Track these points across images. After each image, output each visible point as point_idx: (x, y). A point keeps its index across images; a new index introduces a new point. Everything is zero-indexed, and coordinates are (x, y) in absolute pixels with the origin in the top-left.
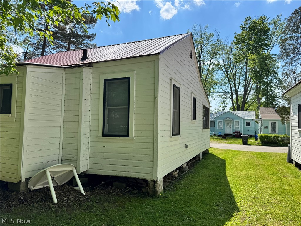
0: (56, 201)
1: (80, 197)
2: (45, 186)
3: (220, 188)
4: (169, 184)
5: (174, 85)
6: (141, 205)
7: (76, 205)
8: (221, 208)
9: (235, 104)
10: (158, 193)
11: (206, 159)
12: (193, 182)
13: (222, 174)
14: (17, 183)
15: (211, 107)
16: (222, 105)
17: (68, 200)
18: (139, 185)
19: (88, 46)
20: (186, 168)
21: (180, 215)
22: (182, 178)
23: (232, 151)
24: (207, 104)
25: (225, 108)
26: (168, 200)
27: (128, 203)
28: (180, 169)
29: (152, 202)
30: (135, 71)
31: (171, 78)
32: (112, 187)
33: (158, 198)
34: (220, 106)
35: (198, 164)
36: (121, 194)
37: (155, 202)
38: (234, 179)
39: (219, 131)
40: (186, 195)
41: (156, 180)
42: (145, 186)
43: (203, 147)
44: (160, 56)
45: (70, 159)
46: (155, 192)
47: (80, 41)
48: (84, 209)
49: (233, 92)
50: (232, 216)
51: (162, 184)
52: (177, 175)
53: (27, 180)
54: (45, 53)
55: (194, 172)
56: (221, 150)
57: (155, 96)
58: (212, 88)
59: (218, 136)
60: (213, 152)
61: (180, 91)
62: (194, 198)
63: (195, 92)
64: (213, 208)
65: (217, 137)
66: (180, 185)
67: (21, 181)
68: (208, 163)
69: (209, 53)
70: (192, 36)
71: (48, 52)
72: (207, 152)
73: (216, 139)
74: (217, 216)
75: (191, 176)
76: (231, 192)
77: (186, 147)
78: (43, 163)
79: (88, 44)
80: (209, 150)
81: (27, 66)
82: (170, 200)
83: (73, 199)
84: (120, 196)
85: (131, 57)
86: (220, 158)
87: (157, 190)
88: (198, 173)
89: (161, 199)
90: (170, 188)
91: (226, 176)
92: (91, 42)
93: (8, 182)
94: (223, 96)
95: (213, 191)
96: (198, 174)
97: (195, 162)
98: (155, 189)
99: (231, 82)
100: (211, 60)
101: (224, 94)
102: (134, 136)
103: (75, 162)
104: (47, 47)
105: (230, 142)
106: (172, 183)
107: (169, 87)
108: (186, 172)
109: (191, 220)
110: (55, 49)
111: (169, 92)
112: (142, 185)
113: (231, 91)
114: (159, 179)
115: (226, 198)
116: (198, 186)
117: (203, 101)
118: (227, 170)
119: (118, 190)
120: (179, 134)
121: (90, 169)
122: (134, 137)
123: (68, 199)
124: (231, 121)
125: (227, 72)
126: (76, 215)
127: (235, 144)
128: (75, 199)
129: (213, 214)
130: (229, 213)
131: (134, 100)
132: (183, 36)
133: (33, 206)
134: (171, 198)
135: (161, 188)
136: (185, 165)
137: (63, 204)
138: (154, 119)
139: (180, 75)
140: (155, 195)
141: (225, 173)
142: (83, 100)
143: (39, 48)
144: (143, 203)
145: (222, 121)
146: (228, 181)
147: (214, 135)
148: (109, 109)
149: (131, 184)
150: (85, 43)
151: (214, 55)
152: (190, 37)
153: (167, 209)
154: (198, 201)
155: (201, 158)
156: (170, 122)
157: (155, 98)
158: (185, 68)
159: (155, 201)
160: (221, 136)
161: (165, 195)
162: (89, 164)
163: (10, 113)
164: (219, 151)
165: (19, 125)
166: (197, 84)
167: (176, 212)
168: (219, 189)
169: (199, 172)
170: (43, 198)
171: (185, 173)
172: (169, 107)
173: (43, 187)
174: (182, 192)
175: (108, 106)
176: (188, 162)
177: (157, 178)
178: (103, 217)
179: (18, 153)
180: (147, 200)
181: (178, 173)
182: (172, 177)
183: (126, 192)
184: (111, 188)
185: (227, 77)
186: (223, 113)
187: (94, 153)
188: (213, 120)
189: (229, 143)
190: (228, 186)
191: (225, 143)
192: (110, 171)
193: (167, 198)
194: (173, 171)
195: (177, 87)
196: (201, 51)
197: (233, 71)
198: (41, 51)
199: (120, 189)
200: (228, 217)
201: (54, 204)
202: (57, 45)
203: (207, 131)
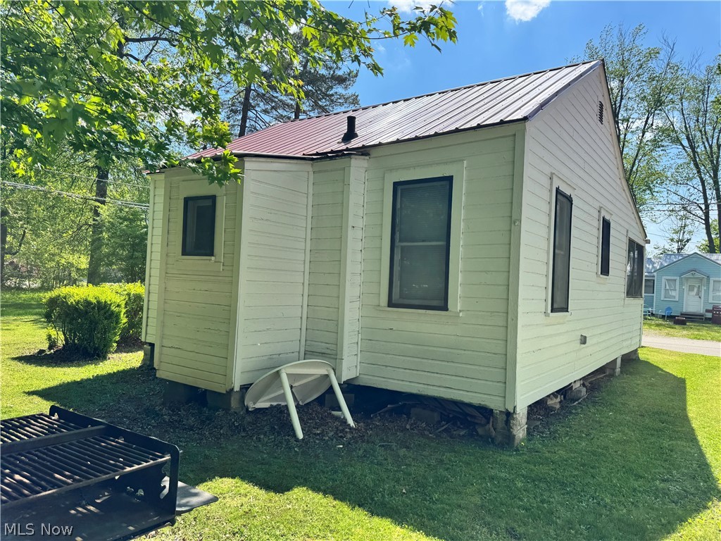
0: (300, 435)
1: (347, 432)
2: (275, 404)
3: (670, 443)
4: (538, 423)
5: (557, 189)
6: (478, 462)
7: (341, 446)
8: (674, 488)
9: (717, 234)
10: (517, 441)
11: (631, 374)
12: (598, 425)
13: (676, 412)
14: (225, 392)
15: (648, 242)
16: (675, 237)
17: (324, 436)
18: (469, 419)
19: (339, 101)
20: (580, 391)
21: (572, 492)
22: (571, 413)
23: (703, 358)
24: (640, 235)
25: (685, 245)
26: (540, 458)
27: (448, 454)
28: (565, 392)
29: (504, 458)
30: (465, 162)
31: (552, 174)
32: (409, 417)
33: (517, 450)
34: (672, 240)
35: (609, 384)
36: (430, 435)
37: (512, 459)
38: (709, 427)
39: (668, 306)
40: (585, 451)
41: (512, 411)
42: (483, 422)
43: (625, 344)
44: (528, 124)
45: (323, 351)
46: (510, 437)
47: (323, 89)
48: (358, 457)
49: (709, 202)
50: (706, 508)
51: (524, 421)
52: (558, 406)
53: (245, 388)
54: (248, 120)
55: (601, 401)
56: (672, 353)
57: (513, 219)
58: (648, 192)
59: (663, 317)
60: (649, 357)
61: (572, 204)
62: (604, 459)
63: (610, 206)
64: (654, 486)
65: (661, 321)
66: (568, 429)
67: (233, 389)
68: (638, 385)
69: (644, 99)
70: (604, 66)
71: (254, 119)
72: (634, 358)
73: (658, 325)
74: (665, 504)
75: (592, 410)
76: (702, 455)
77: (584, 340)
78: (271, 357)
79: (340, 95)
80: (640, 351)
81: (246, 159)
82: (546, 458)
83: (332, 433)
84: (429, 438)
85: (457, 130)
86: (670, 374)
87: (514, 433)
88: (612, 404)
89: (523, 454)
90: (543, 433)
91: (687, 416)
92: (347, 92)
93: (206, 390)
94: (680, 213)
95: (653, 448)
96: (612, 407)
97: (602, 378)
98: (509, 430)
99: (705, 174)
100: (648, 118)
101: (683, 208)
102: (459, 309)
103: (333, 358)
104: (253, 107)
105: (697, 335)
106: (547, 424)
107: (546, 195)
108: (580, 401)
109: (599, 504)
110: (268, 113)
111: (545, 208)
112: (476, 421)
113: (706, 198)
114: (518, 410)
115: (689, 467)
116: (613, 433)
117: (627, 226)
118: (688, 403)
119: (424, 425)
120: (566, 309)
121: (361, 376)
122: (460, 311)
123: (322, 434)
124: (701, 280)
125: (693, 148)
126: (344, 466)
127: (712, 339)
128: (336, 433)
129: (656, 499)
130: (697, 499)
131: (462, 227)
132: (583, 68)
133: (259, 440)
134: (547, 455)
135: (523, 430)
136: (578, 385)
137: (315, 442)
138: (509, 272)
139: (572, 166)
140: (508, 444)
141: (684, 409)
142: (350, 228)
143: (235, 112)
144: (483, 458)
145: (675, 280)
146: (693, 430)
147: (653, 315)
148: (403, 248)
149: (451, 416)
150: (332, 95)
151: (657, 103)
152: (599, 70)
153: (541, 475)
154: (616, 466)
155: (618, 370)
156: (545, 279)
157: (513, 222)
158: (585, 147)
159: (511, 456)
160: (671, 318)
161: (532, 446)
162: (358, 363)
163: (212, 254)
164: (665, 356)
165: (230, 279)
166: (614, 185)
167: (563, 485)
168: (669, 445)
169: (613, 402)
170: (276, 427)
171: (579, 403)
172: (544, 244)
173: (271, 405)
174: (572, 443)
175: (400, 241)
176: (584, 379)
177: (515, 407)
178: (400, 475)
179: (226, 333)
180: (491, 452)
181: (560, 402)
182: (546, 409)
183: (440, 432)
184: (408, 420)
185: (695, 161)
186: (680, 258)
187: (370, 342)
188: (651, 275)
189: (695, 338)
190: (693, 439)
191: (683, 336)
192: (404, 383)
193: (537, 454)
194: (548, 396)
195: (564, 195)
196: (622, 96)
197: (711, 147)
198: (240, 117)
199: (427, 425)
200: (693, 508)
201: (297, 440)
202: (273, 101)
203: (637, 305)
